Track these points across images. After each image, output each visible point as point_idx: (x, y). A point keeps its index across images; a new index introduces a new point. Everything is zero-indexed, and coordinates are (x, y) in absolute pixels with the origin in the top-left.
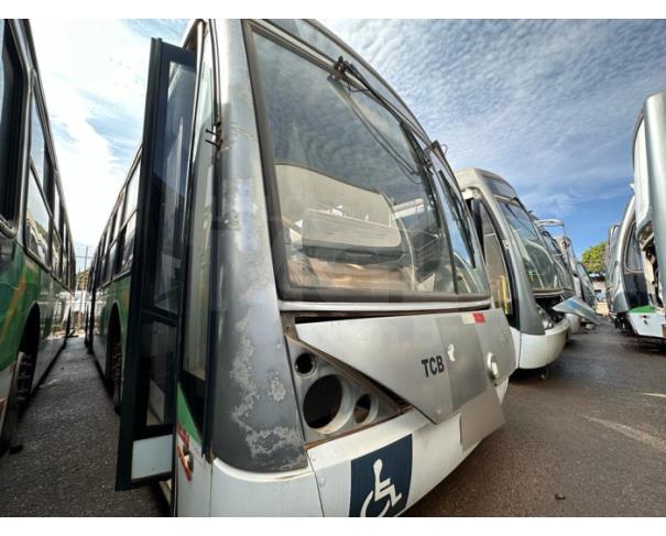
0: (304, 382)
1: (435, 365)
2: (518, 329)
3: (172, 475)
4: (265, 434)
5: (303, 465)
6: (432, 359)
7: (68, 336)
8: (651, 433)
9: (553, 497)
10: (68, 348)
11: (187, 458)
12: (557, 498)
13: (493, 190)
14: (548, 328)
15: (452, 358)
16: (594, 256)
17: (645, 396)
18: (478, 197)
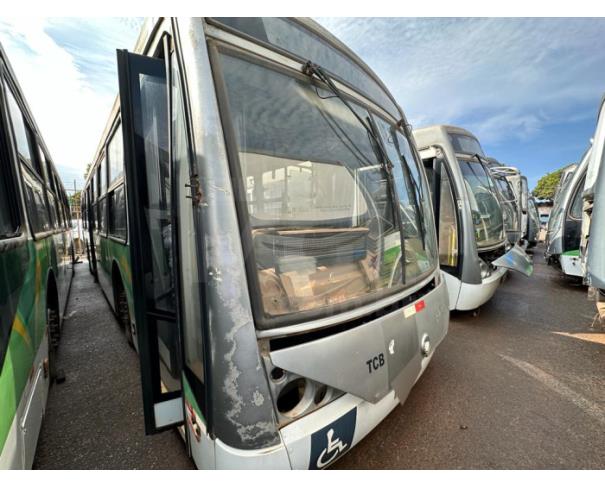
0: (277, 386)
1: (377, 362)
2: (460, 278)
3: (184, 422)
4: (250, 428)
5: (278, 442)
6: (376, 358)
7: (75, 262)
8: (547, 371)
9: (458, 427)
10: (77, 276)
11: (195, 426)
12: (462, 428)
13: (456, 147)
14: (486, 277)
15: (392, 352)
16: (549, 183)
17: (552, 335)
18: (440, 156)
